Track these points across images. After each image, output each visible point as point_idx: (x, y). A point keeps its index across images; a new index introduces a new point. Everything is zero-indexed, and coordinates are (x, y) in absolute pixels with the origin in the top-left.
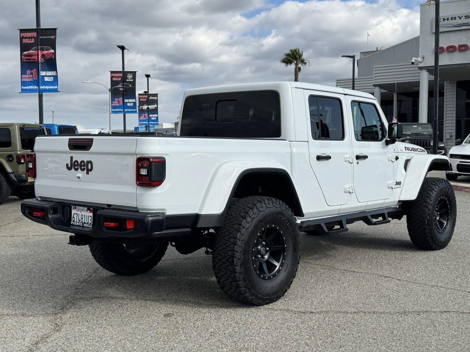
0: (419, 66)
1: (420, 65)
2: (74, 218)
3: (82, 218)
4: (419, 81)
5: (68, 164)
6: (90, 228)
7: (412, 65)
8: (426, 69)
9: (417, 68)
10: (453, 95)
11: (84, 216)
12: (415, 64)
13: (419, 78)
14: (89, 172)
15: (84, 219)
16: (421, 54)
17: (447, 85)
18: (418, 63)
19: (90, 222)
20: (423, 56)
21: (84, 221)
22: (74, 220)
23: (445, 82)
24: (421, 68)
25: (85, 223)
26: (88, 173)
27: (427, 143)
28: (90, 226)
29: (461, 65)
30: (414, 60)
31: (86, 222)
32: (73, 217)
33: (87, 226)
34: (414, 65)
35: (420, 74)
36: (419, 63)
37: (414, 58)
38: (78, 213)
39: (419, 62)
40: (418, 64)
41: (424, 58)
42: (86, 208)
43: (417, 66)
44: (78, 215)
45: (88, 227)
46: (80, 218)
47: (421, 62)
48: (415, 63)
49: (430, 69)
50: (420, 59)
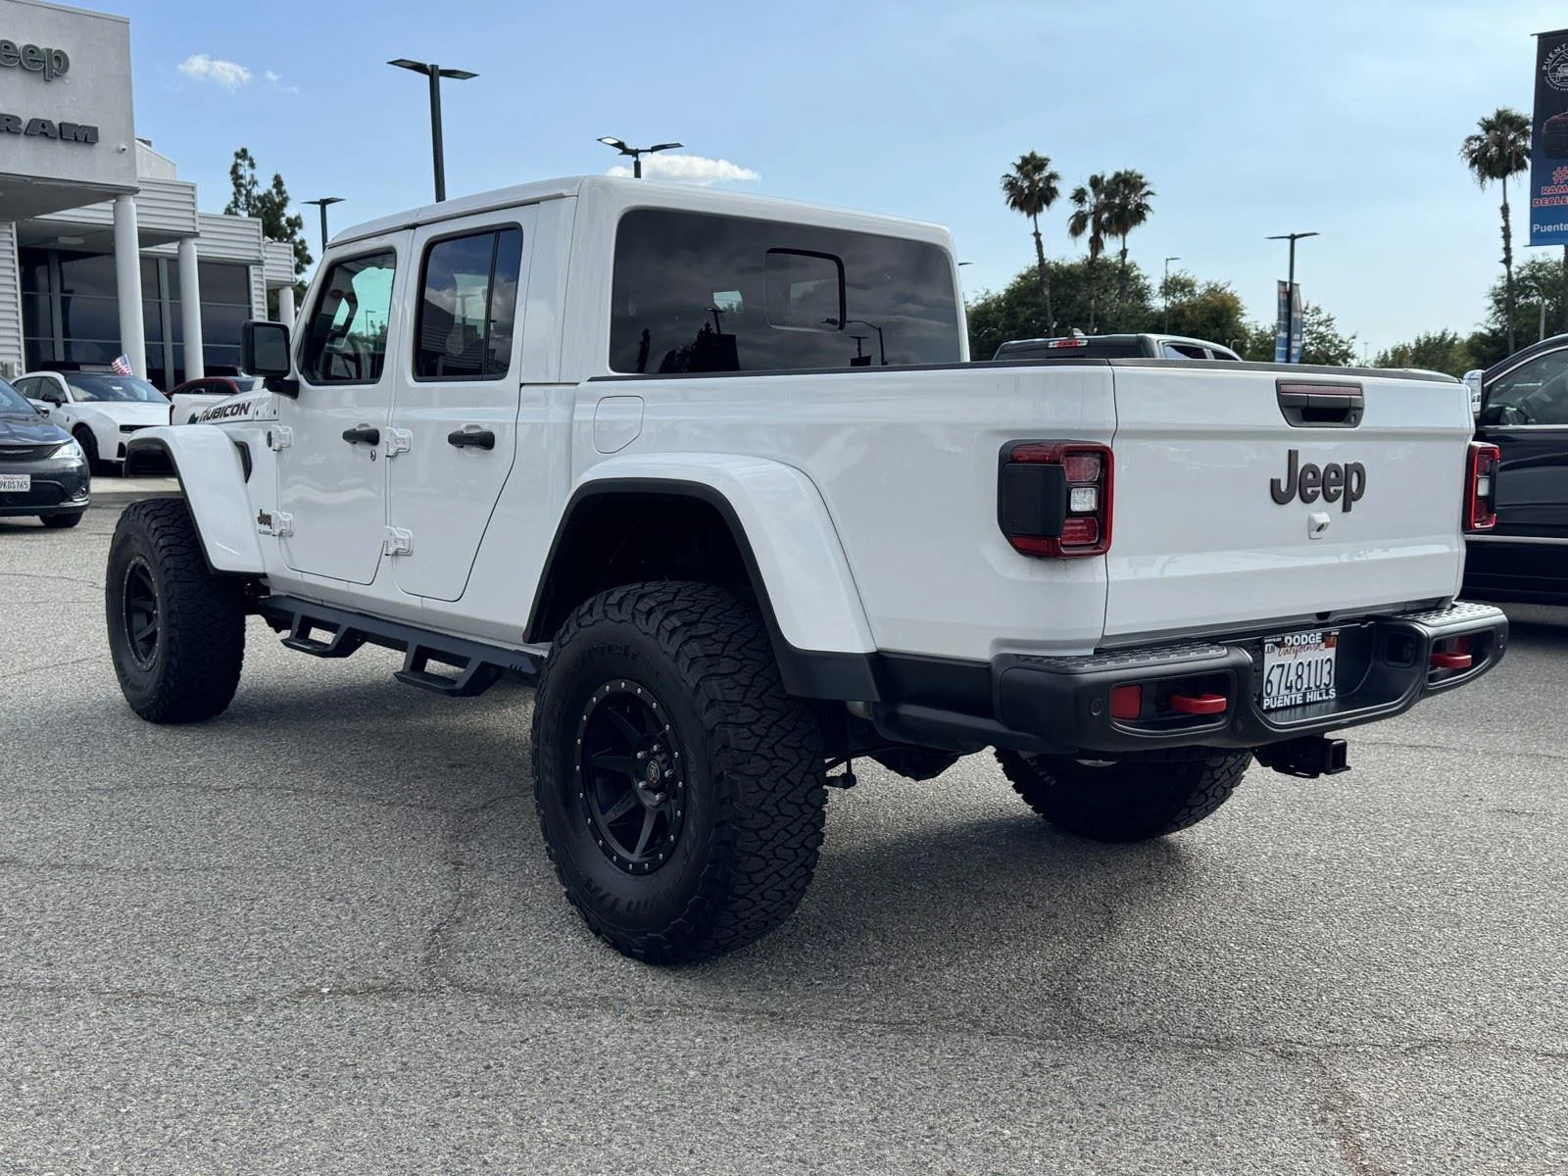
2: (1269, 685)
3: (1300, 677)
5: (1279, 481)
6: (1329, 700)
11: (1305, 665)
14: (1353, 502)
15: (1305, 677)
19: (1326, 680)
21: (1306, 685)
22: (1269, 691)
25: (1309, 689)
26: (1346, 508)
28: (1327, 694)
31: (1312, 683)
32: (1269, 681)
33: (1319, 699)
38: (1288, 659)
42: (1318, 636)
44: (1286, 668)
45: (1323, 701)
46: (1293, 677)
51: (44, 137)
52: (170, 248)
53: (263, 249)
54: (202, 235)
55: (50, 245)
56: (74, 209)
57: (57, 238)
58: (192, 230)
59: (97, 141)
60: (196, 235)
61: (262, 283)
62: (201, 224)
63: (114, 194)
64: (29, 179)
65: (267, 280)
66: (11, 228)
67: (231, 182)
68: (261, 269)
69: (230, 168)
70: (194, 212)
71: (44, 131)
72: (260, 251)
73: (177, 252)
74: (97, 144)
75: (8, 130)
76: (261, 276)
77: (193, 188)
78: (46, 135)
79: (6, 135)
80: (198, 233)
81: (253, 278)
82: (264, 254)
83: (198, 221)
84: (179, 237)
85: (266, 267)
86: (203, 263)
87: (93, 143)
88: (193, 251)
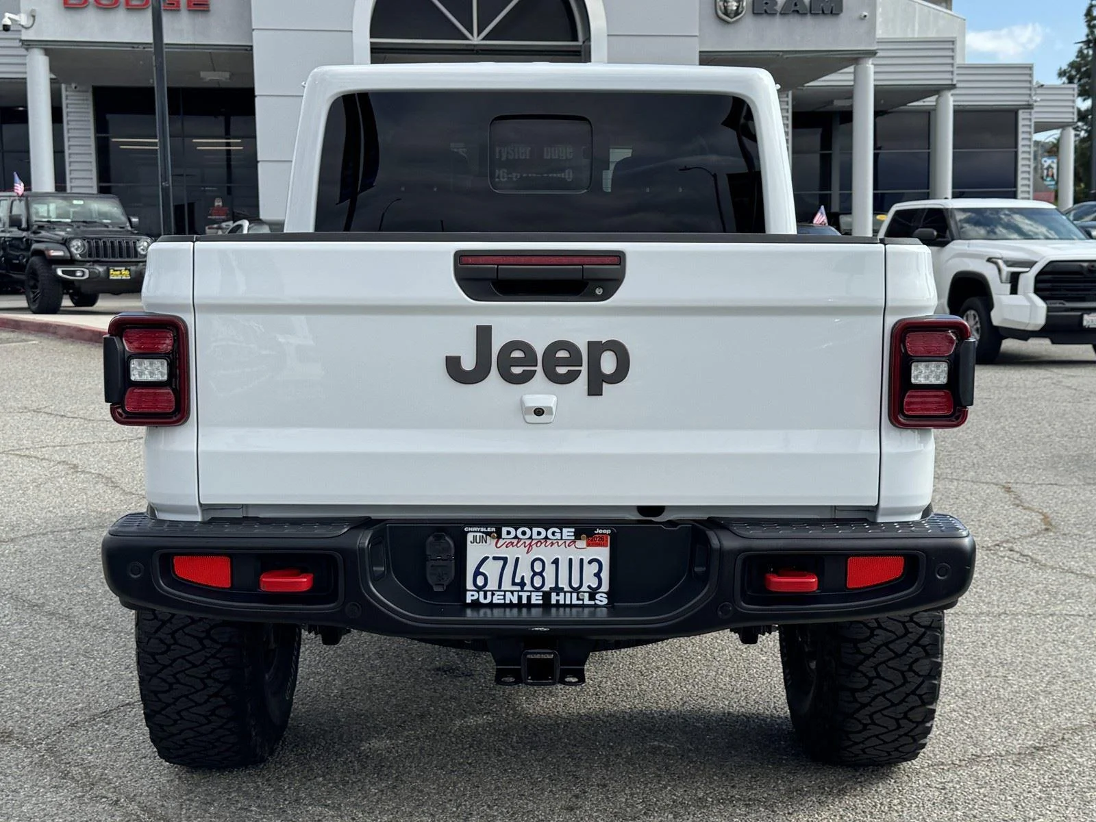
0: (24, 37)
1: (26, 35)
4: (25, 79)
5: (460, 358)
7: (4, 32)
8: (41, 48)
9: (18, 44)
10: (85, 121)
12: (13, 31)
13: (23, 70)
14: (605, 385)
15: (549, 574)
16: (25, 5)
17: (68, 93)
18: (20, 28)
20: (33, 11)
21: (550, 584)
23: (63, 86)
24: (28, 45)
25: (557, 590)
26: (594, 389)
27: (128, 247)
29: (136, 46)
30: (9, 18)
31: (563, 584)
34: (9, 33)
35: (27, 60)
36: (24, 31)
37: (7, 15)
38: (513, 552)
39: (23, 26)
40: (20, 31)
41: (34, 16)
42: (568, 532)
43: (19, 37)
44: (511, 562)
46: (524, 573)
47: (27, 28)
48: (12, 28)
49: (51, 49)
50: (23, 19)
51: (796, 14)
52: (930, 101)
53: (1033, 92)
54: (958, 85)
55: (829, 108)
56: (833, 75)
57: (832, 102)
58: (949, 82)
59: (841, 11)
60: (953, 87)
61: (1030, 126)
62: (958, 74)
63: (854, 58)
64: (781, 54)
65: (1035, 122)
66: (787, 96)
67: (1086, 24)
68: (1030, 113)
69: (1084, 12)
70: (952, 65)
71: (797, 8)
72: (1030, 95)
73: (934, 104)
74: (842, 15)
75: (766, 11)
76: (1030, 120)
77: (953, 42)
78: (798, 12)
79: (765, 15)
80: (955, 85)
81: (1021, 123)
82: (1034, 98)
83: (955, 73)
84: (936, 90)
85: (1036, 109)
86: (958, 112)
87: (838, 14)
88: (949, 102)
